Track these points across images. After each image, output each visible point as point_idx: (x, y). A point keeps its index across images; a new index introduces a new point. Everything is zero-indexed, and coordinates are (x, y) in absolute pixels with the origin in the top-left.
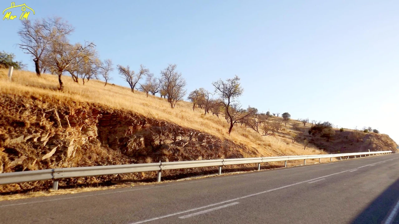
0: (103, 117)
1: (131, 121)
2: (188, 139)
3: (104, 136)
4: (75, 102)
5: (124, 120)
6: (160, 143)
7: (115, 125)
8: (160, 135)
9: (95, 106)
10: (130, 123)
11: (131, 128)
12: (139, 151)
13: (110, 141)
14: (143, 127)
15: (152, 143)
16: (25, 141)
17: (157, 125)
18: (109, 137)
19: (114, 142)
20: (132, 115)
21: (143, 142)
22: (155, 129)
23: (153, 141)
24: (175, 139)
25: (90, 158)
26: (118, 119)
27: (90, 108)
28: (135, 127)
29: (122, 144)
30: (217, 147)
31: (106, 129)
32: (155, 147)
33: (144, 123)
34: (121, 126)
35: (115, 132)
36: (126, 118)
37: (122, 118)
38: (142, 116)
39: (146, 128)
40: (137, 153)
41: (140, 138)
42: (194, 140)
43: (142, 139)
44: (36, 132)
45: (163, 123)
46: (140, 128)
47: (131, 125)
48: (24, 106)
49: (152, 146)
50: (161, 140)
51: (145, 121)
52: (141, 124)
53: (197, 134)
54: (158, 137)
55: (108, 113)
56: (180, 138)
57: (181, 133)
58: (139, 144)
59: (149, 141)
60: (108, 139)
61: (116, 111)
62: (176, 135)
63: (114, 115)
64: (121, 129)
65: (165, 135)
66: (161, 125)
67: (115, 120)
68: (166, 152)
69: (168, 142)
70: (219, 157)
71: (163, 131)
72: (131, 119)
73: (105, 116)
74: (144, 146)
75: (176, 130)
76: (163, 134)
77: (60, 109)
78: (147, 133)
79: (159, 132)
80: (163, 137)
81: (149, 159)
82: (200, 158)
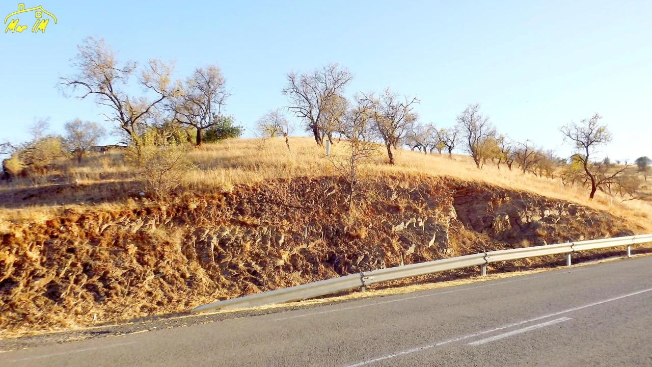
0: (457, 193)
1: (489, 194)
2: (556, 213)
3: (463, 217)
4: (430, 178)
5: (480, 194)
6: (527, 220)
7: (472, 201)
8: (525, 211)
9: (448, 180)
10: (487, 198)
11: (490, 203)
12: (507, 233)
13: (473, 222)
14: (503, 202)
15: (518, 222)
16: (406, 227)
17: (518, 197)
18: (470, 217)
19: (477, 223)
20: (487, 186)
21: (509, 222)
22: (518, 202)
23: (519, 218)
24: (543, 215)
25: (464, 243)
26: (473, 193)
27: (444, 183)
28: (494, 201)
29: (486, 224)
30: (598, 222)
31: (462, 207)
32: (523, 227)
33: (503, 197)
34: (479, 203)
35: (474, 211)
36: (482, 191)
37: (477, 192)
38: (499, 188)
39: (506, 202)
40: (505, 236)
41: (504, 215)
42: (564, 214)
43: (507, 217)
44: (412, 216)
45: (524, 194)
46: (500, 203)
47: (489, 200)
48: (389, 188)
49: (519, 225)
50: (527, 217)
51: (504, 193)
52: (500, 198)
53: (566, 206)
54: (524, 213)
55: (463, 188)
56: (547, 213)
57: (549, 206)
58: (506, 223)
59: (514, 219)
60: (470, 220)
61: (470, 184)
62: (543, 209)
63: (468, 189)
64: (480, 206)
65: (530, 210)
66: (523, 197)
67: (471, 196)
68: (540, 231)
69: (537, 218)
70: (603, 235)
71: (527, 206)
72: (488, 192)
73: (460, 191)
74: (510, 226)
75: (543, 203)
76: (529, 209)
77: (421, 188)
78: (510, 209)
79: (524, 207)
80: (530, 213)
81: (525, 242)
82: (582, 237)
